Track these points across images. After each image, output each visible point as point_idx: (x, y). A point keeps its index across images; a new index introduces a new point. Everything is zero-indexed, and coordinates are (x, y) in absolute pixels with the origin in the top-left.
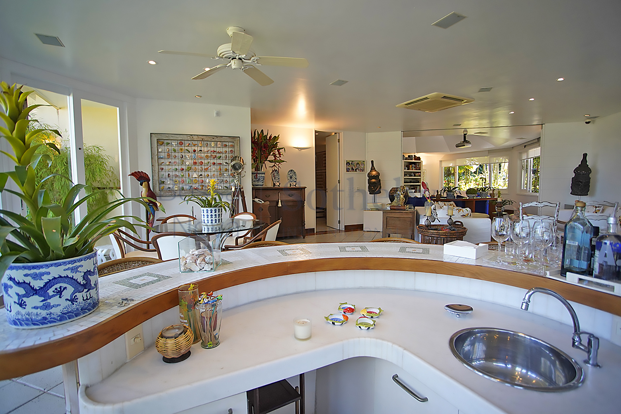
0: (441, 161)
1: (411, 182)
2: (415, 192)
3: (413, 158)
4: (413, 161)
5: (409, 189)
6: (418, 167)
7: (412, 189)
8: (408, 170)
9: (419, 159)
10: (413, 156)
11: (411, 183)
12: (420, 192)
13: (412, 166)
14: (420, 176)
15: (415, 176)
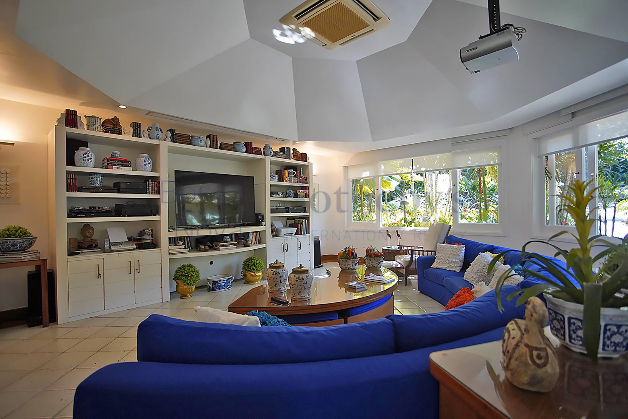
0: (346, 168)
1: (287, 210)
2: (297, 234)
3: (292, 156)
4: (292, 161)
5: (286, 227)
6: (302, 175)
7: (291, 226)
8: (280, 180)
9: (304, 157)
10: (292, 152)
11: (288, 212)
12: (308, 233)
13: (289, 173)
14: (306, 196)
15: (296, 195)
